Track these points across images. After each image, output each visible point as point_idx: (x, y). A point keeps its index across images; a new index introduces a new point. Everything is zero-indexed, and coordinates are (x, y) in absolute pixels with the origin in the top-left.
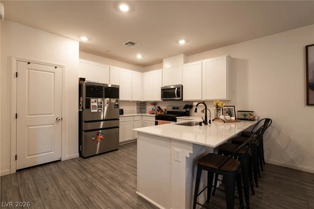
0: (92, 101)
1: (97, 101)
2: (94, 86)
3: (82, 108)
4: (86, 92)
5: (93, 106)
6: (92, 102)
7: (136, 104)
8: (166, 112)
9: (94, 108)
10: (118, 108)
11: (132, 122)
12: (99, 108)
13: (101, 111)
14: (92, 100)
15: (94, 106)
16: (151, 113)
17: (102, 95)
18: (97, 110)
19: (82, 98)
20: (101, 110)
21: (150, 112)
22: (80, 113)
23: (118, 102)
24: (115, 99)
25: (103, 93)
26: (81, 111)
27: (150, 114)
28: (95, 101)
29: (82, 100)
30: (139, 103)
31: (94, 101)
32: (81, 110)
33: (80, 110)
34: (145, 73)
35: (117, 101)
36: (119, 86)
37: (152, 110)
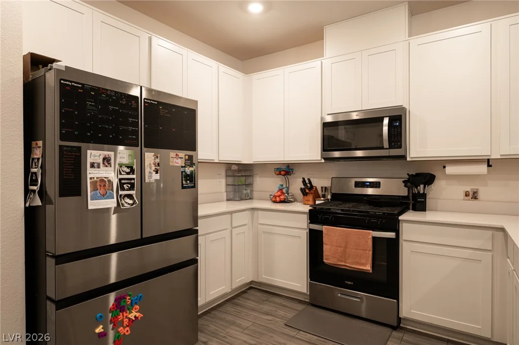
0: (89, 160)
1: (112, 162)
2: (99, 91)
3: (42, 193)
4: (62, 116)
5: (94, 184)
6: (92, 166)
7: (223, 173)
8: (329, 197)
9: (102, 191)
10: (194, 187)
11: (226, 234)
12: (123, 189)
13: (131, 202)
14: (93, 155)
15: (102, 180)
16: (278, 199)
17: (136, 133)
18: (115, 199)
19: (40, 143)
20: (130, 197)
21: (275, 197)
22: (32, 216)
23: (192, 165)
24: (182, 154)
25: (136, 124)
26: (38, 207)
27: (275, 202)
28: (107, 160)
29: (44, 155)
30: (234, 168)
31: (101, 161)
32: (38, 202)
33: (33, 200)
34: (256, 76)
35: (190, 161)
36: (196, 102)
37: (281, 190)
